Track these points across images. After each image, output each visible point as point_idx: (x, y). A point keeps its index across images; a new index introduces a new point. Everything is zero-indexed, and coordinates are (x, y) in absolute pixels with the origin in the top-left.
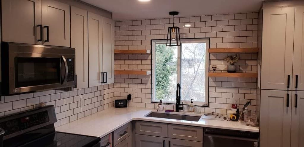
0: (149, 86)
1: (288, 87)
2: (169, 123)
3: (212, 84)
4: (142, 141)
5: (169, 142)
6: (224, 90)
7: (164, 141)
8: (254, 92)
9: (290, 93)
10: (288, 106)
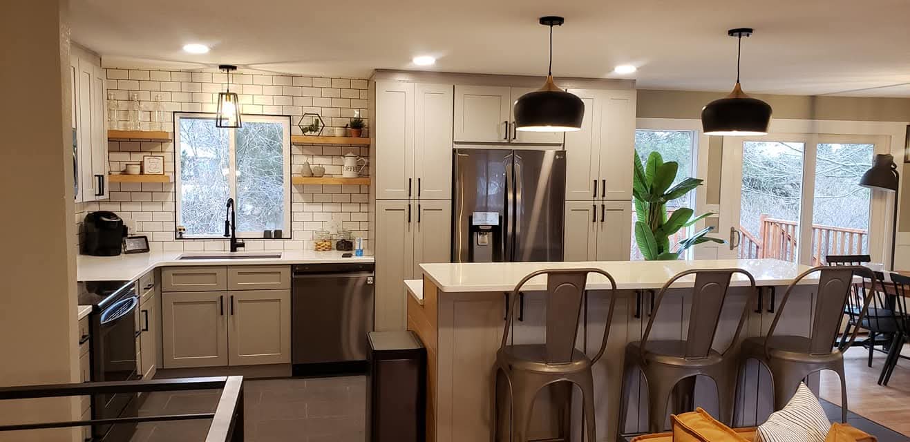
0: (169, 206)
1: (410, 195)
2: (229, 265)
3: (297, 197)
4: (175, 303)
5: (232, 297)
6: (319, 208)
7: (222, 297)
8: (364, 208)
9: (412, 202)
10: (409, 221)
